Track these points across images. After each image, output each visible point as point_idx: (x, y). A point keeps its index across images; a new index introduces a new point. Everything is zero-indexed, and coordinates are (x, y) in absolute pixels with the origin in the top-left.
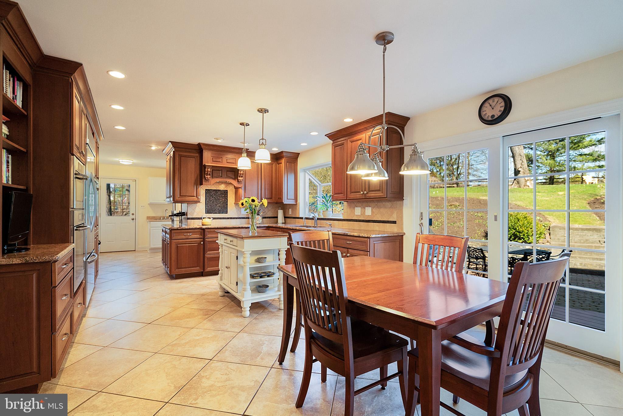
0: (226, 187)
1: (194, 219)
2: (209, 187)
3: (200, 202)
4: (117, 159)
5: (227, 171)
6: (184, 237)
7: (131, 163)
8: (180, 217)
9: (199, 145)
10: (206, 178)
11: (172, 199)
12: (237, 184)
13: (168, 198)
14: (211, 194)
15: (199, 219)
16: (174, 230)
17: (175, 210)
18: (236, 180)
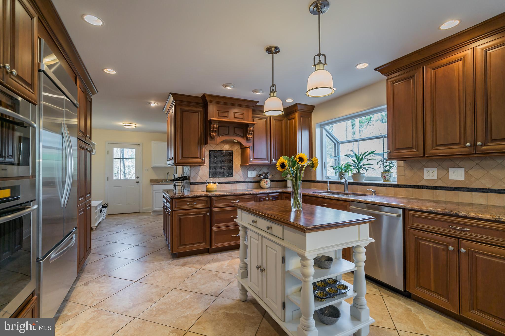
0: (231, 147)
1: (198, 184)
2: (213, 147)
3: (205, 164)
4: (121, 124)
5: (235, 128)
6: (187, 207)
7: (135, 127)
8: (182, 181)
9: (204, 96)
10: (212, 136)
11: (173, 161)
12: (246, 143)
13: (169, 160)
14: (216, 155)
15: (203, 184)
16: (176, 198)
17: (177, 173)
18: (245, 138)
